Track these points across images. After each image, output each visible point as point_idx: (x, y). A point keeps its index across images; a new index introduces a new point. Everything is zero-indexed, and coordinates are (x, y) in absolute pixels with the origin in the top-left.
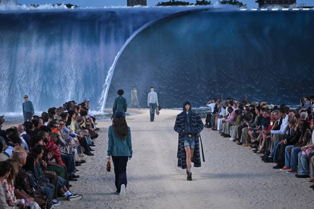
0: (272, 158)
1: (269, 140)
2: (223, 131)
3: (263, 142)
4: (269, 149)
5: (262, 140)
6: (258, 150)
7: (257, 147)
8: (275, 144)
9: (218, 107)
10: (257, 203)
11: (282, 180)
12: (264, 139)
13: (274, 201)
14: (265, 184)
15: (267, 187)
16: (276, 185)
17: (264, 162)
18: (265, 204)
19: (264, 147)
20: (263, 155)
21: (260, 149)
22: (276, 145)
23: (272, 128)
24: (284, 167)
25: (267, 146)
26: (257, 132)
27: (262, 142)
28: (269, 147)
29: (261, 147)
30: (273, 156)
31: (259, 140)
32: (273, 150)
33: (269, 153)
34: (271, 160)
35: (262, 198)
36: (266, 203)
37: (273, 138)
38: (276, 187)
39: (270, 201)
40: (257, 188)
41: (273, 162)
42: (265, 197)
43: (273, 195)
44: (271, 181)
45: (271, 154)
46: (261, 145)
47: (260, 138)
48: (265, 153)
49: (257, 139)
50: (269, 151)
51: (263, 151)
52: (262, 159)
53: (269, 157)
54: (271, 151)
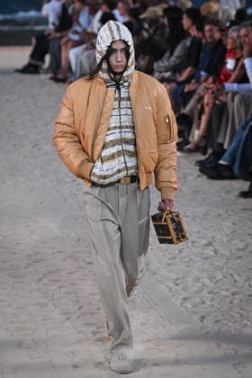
0: (229, 167)
3: (204, 118)
4: (220, 140)
5: (202, 112)
6: (188, 143)
8: (237, 127)
9: (70, 11)
10: (185, 299)
12: (207, 109)
13: (233, 294)
14: (210, 244)
15: (216, 251)
16: (242, 246)
17: (205, 177)
18: (208, 303)
19: (209, 134)
20: (201, 157)
21: (196, 138)
26: (187, 88)
27: (200, 119)
28: (222, 133)
29: (196, 134)
30: (233, 159)
31: (192, 111)
32: (233, 144)
34: (226, 173)
35: (200, 285)
36: (212, 300)
37: (234, 106)
38: (240, 254)
39: (223, 293)
40: (184, 254)
41: (233, 177)
42: (207, 282)
43: (232, 275)
44: (227, 235)
45: (226, 154)
46: (199, 128)
47: (195, 107)
48: (210, 151)
49: (186, 110)
50: (222, 145)
51: (203, 144)
52: (201, 170)
53: (221, 162)
54: (225, 147)
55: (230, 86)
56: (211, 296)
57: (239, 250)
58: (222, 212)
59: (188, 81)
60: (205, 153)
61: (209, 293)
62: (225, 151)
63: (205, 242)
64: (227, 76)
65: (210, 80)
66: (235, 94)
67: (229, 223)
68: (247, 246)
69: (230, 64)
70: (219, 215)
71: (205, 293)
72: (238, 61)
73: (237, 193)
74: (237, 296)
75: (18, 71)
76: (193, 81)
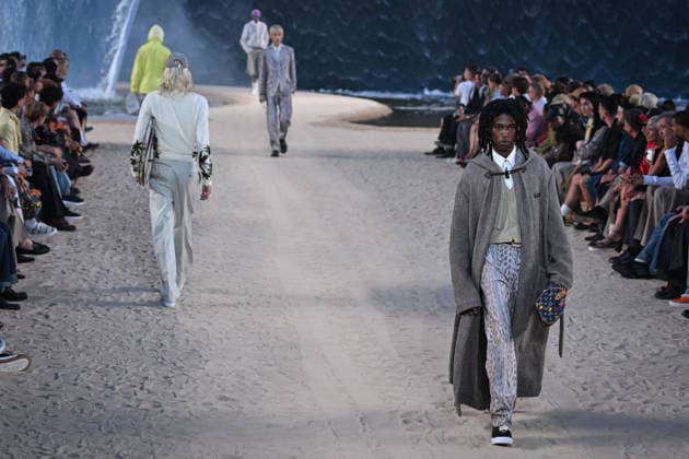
0: (645, 266)
1: (639, 207)
3: (620, 212)
4: (636, 237)
5: (618, 205)
6: (602, 237)
7: (598, 228)
8: (657, 224)
11: (675, 336)
12: (623, 204)
13: (645, 403)
14: (621, 347)
15: (627, 355)
17: (618, 275)
19: (625, 230)
21: (611, 232)
22: (662, 224)
24: (683, 296)
26: (603, 179)
27: (615, 212)
28: (639, 226)
29: (611, 228)
30: (649, 257)
31: (607, 204)
32: (652, 242)
33: (636, 248)
35: (609, 391)
37: (653, 199)
38: (654, 359)
39: (634, 401)
40: (593, 357)
41: (649, 277)
42: (617, 388)
43: (644, 382)
44: (641, 338)
45: (643, 252)
46: (614, 222)
47: (611, 199)
48: (625, 247)
49: (602, 203)
50: (638, 242)
51: (617, 240)
52: (614, 268)
53: (637, 260)
54: (642, 243)
55: (650, 179)
56: (621, 403)
57: (653, 355)
58: (635, 313)
59: (605, 172)
60: (619, 250)
61: (619, 400)
62: (642, 248)
63: (617, 345)
64: (647, 169)
65: (629, 171)
66: (655, 187)
67: (643, 326)
68: (661, 351)
69: (650, 155)
70: (633, 317)
71: (614, 400)
72: (657, 151)
73: (653, 293)
74: (649, 405)
76: (611, 172)
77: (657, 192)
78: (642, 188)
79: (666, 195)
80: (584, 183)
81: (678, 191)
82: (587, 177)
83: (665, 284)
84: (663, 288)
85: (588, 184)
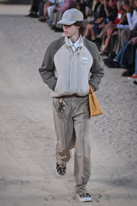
0: (118, 63)
1: (115, 38)
2: (54, 23)
3: (107, 40)
4: (114, 50)
5: (106, 37)
7: (99, 46)
8: (122, 44)
10: (96, 121)
11: (130, 92)
12: (108, 37)
13: (118, 120)
15: (110, 100)
16: (122, 98)
18: (106, 123)
19: (109, 47)
20: (105, 57)
21: (103, 49)
22: (125, 45)
23: (121, 22)
24: (134, 75)
25: (112, 45)
26: (100, 26)
27: (105, 40)
29: (104, 47)
30: (119, 59)
31: (102, 37)
32: (120, 52)
33: (114, 56)
37: (121, 34)
39: (113, 119)
41: (119, 67)
42: (106, 114)
43: (117, 111)
44: (115, 93)
45: (117, 57)
46: (104, 44)
47: (103, 35)
48: (110, 55)
49: (99, 36)
50: (115, 52)
52: (105, 63)
53: (115, 60)
54: (116, 53)
55: (119, 26)
56: (108, 120)
57: (121, 100)
58: (114, 82)
59: (100, 23)
60: (107, 56)
61: (107, 119)
62: (116, 55)
63: (106, 96)
64: (118, 21)
65: (111, 23)
66: (121, 29)
67: (117, 88)
68: (124, 98)
69: (120, 16)
70: (113, 84)
71: (105, 119)
72: (123, 14)
73: (121, 74)
74: (119, 121)
75: (26, 16)
76: (103, 23)
77: (122, 32)
78: (116, 30)
79: (126, 33)
80: (92, 28)
81: (131, 31)
82: (93, 25)
83: (126, 70)
84: (125, 72)
85: (94, 29)
